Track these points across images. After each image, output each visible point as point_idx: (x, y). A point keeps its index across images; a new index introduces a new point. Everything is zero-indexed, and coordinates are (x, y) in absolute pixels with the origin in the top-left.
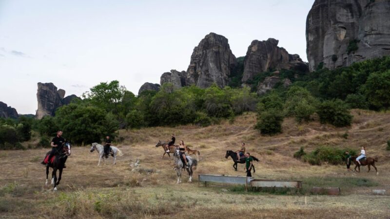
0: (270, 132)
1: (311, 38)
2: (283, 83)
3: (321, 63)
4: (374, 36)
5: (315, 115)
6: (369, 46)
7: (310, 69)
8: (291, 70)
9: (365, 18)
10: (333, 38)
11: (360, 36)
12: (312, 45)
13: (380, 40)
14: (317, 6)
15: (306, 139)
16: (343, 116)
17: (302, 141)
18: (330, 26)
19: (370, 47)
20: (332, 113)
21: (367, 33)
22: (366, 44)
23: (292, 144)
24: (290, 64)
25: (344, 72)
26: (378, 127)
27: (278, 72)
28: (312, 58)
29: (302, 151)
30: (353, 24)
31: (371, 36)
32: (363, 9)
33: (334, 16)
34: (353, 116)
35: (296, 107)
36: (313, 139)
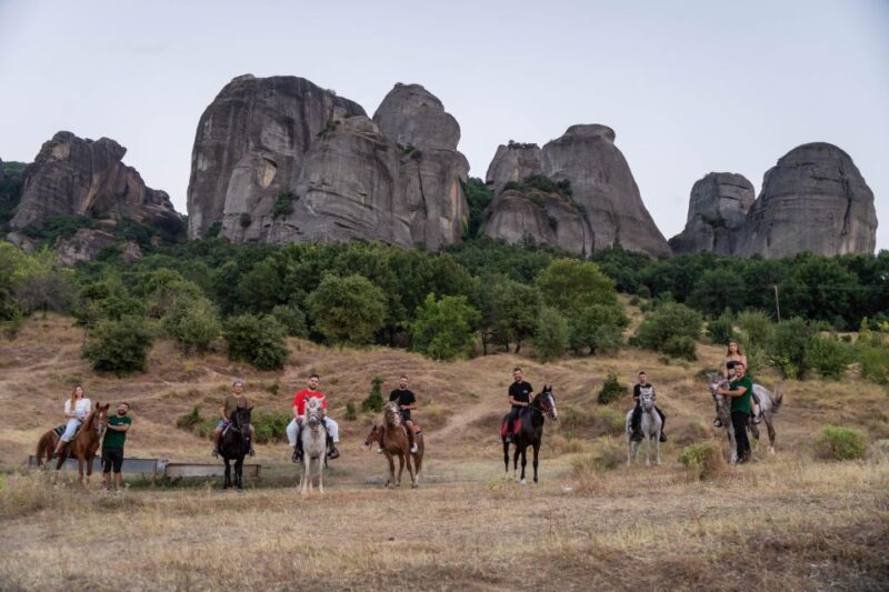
0: (118, 368)
1: (203, 166)
2: (121, 252)
3: (215, 225)
4: (325, 195)
5: (219, 341)
6: (313, 212)
7: (189, 232)
8: (144, 224)
9: (314, 156)
10: (249, 179)
11: (300, 189)
12: (202, 180)
13: (333, 206)
14: (227, 100)
15: (200, 389)
16: (273, 349)
17: (193, 394)
18: (247, 152)
19: (316, 215)
20: (254, 341)
21: (314, 186)
22: (309, 207)
23: (171, 399)
24: (145, 209)
25: (271, 259)
26: (330, 376)
27: (112, 222)
28: (197, 208)
29: (196, 413)
30: (290, 160)
31: (320, 194)
32: (313, 137)
33: (257, 134)
34: (291, 352)
35: (183, 320)
36: (214, 391)
